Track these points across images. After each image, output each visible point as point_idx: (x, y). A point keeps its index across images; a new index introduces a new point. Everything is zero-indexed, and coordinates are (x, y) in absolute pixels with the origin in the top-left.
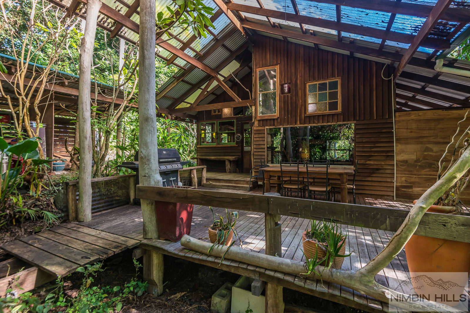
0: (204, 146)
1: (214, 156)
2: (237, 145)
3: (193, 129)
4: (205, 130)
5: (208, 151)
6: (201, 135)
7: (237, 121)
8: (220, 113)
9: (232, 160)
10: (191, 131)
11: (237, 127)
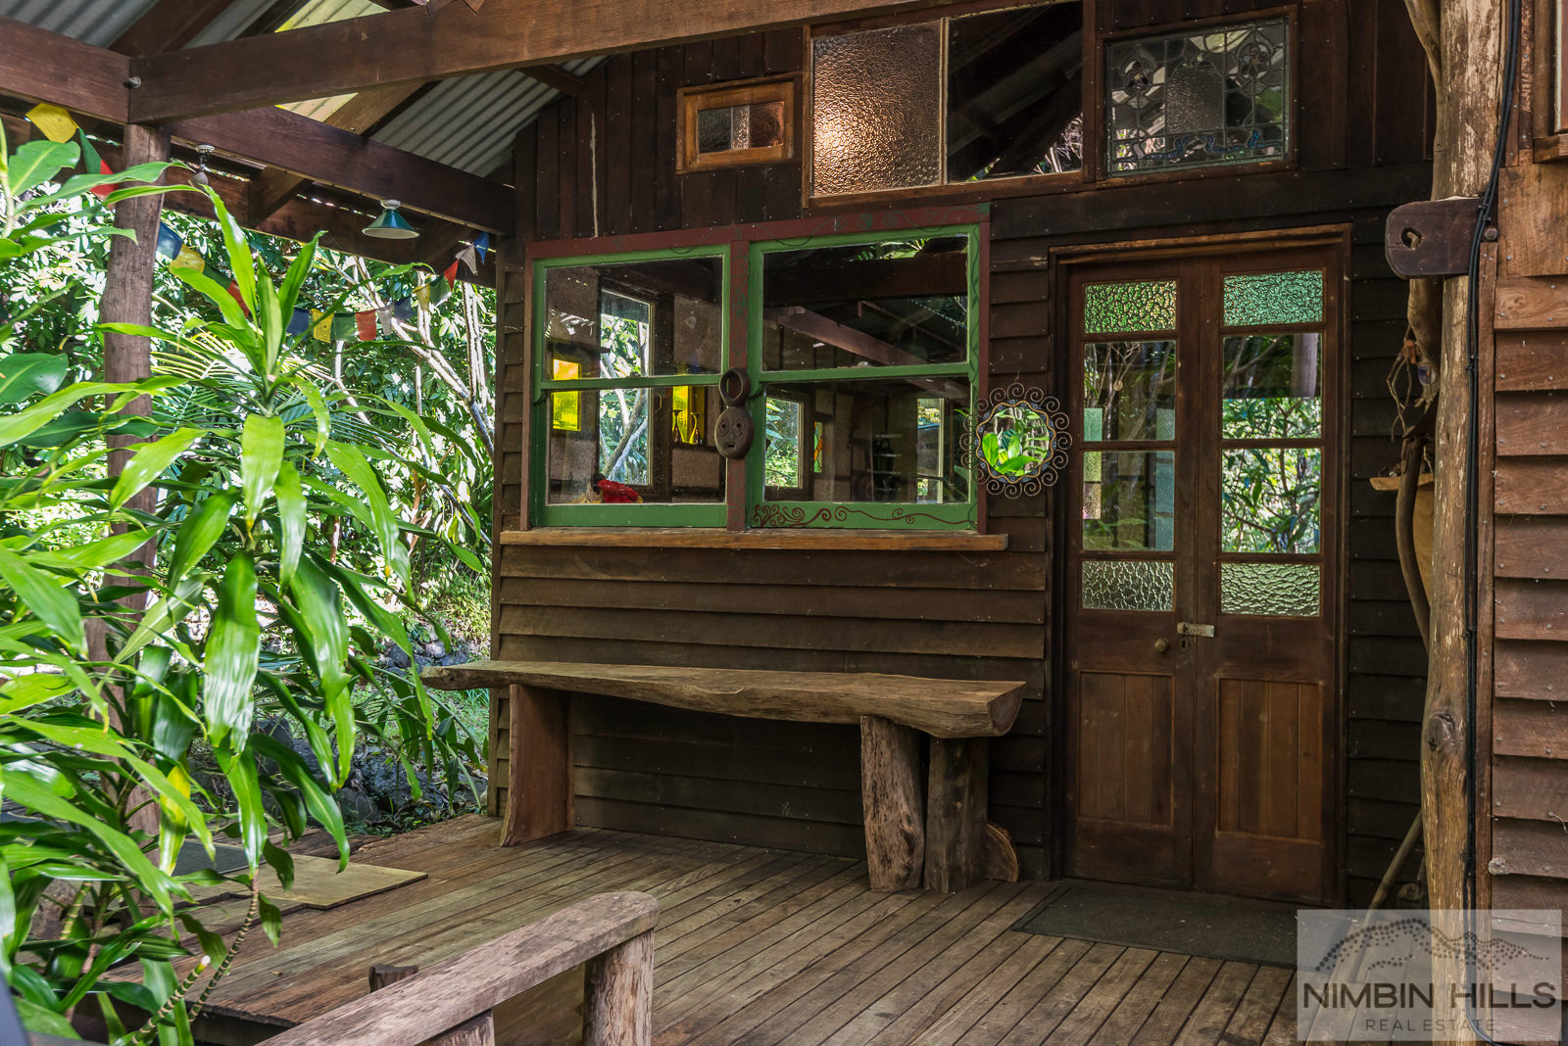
0: (577, 536)
1: (695, 653)
2: (997, 542)
3: (457, 355)
4: (586, 351)
5: (631, 598)
6: (542, 405)
7: (996, 244)
8: (776, 151)
9: (944, 725)
10: (440, 365)
11: (996, 307)
